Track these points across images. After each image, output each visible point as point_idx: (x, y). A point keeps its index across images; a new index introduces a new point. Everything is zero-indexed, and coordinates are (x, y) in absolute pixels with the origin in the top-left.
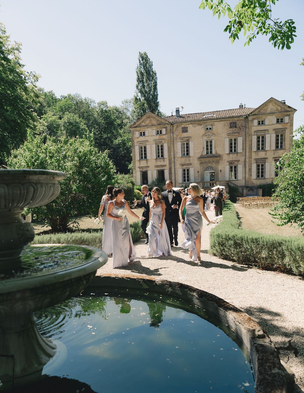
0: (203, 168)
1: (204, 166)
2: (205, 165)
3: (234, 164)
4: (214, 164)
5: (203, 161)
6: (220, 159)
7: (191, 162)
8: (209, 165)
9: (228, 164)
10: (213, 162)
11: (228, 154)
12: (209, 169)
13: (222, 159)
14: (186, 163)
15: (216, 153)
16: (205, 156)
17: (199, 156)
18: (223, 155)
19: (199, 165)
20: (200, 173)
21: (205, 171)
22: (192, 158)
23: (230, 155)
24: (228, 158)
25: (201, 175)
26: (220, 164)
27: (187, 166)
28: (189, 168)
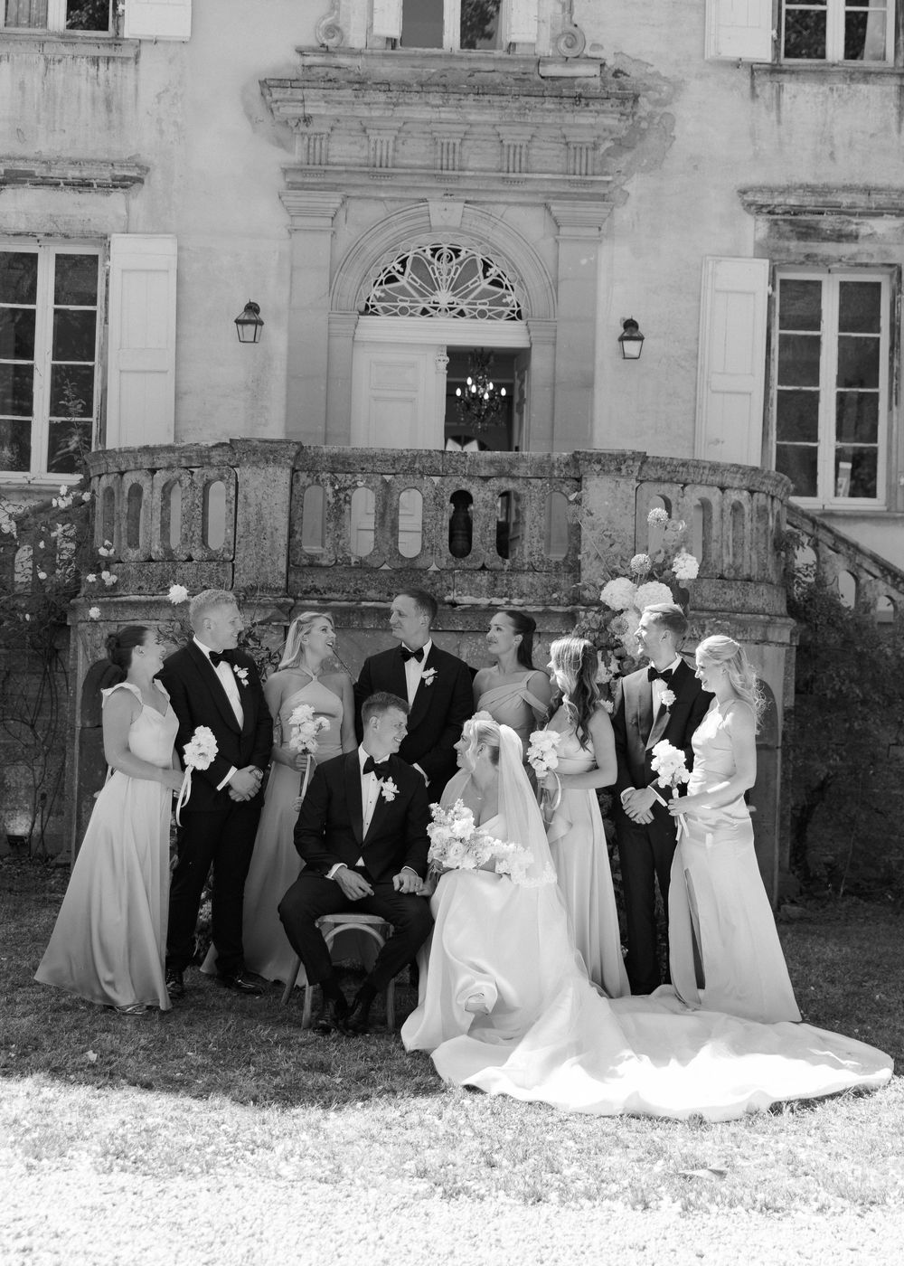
0: (336, 269)
1: (347, 234)
2: (367, 212)
3: (840, 237)
4: (531, 222)
5: (344, 150)
6: (622, 145)
7: (140, 140)
8: (446, 216)
9: (755, 229)
10: (511, 174)
11: (754, 70)
12: (444, 297)
13: (653, 140)
14: (44, 145)
15: (572, 36)
16: (388, 70)
17: (278, 54)
18: (677, 86)
19: (267, 213)
20: (276, 336)
21: (368, 310)
22: (152, 73)
23: (790, 86)
24: (753, 134)
25: (291, 377)
26: (623, 215)
27: (70, 206)
28: (104, 240)
